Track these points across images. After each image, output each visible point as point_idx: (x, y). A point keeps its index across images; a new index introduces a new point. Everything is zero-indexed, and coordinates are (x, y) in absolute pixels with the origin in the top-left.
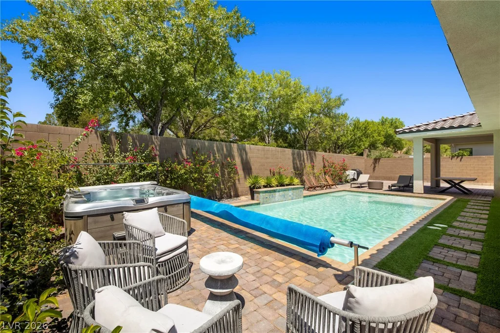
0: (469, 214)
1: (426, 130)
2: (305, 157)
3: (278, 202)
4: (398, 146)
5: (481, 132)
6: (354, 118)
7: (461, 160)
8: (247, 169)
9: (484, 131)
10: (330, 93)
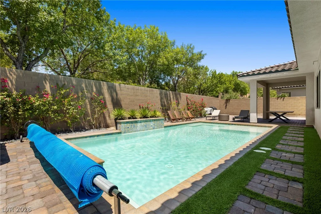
0: (289, 137)
1: (259, 74)
2: (172, 97)
3: (140, 131)
4: (243, 92)
5: (298, 75)
6: (213, 70)
7: (283, 100)
8: (117, 104)
9: (300, 74)
10: (193, 49)
